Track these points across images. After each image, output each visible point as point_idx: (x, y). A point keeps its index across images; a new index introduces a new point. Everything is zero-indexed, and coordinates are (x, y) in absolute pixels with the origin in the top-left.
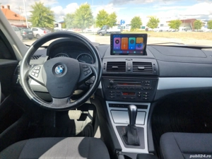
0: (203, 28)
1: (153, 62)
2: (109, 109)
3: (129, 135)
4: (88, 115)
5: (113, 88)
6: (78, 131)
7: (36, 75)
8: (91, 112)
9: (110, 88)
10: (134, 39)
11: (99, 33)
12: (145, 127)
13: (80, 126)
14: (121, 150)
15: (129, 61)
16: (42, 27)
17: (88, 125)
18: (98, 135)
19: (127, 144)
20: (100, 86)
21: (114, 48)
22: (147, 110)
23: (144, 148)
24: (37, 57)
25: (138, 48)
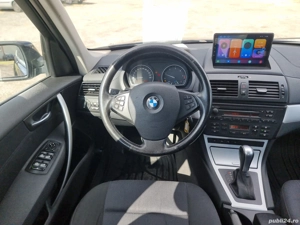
2: (208, 145)
3: (240, 184)
5: (217, 119)
7: (121, 108)
9: (212, 119)
10: (251, 41)
12: (259, 172)
14: (230, 204)
19: (238, 196)
21: (219, 55)
22: (263, 149)
23: (261, 204)
25: (255, 56)
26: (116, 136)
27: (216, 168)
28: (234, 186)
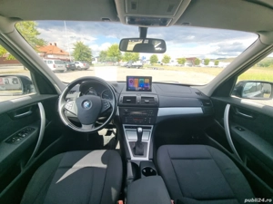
0: (201, 64)
1: (156, 97)
2: (125, 129)
3: (137, 148)
4: (112, 131)
5: (128, 116)
6: (105, 143)
7: (70, 108)
8: (115, 130)
9: (125, 115)
11: (125, 66)
12: (149, 142)
13: (107, 140)
14: (130, 159)
15: (139, 96)
16: (82, 61)
17: (112, 139)
18: (118, 147)
19: (136, 154)
20: (118, 113)
22: (151, 130)
23: (146, 157)
24: (73, 92)
25: (146, 86)
26: (66, 123)
27: (128, 141)
28: (134, 150)
